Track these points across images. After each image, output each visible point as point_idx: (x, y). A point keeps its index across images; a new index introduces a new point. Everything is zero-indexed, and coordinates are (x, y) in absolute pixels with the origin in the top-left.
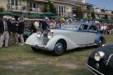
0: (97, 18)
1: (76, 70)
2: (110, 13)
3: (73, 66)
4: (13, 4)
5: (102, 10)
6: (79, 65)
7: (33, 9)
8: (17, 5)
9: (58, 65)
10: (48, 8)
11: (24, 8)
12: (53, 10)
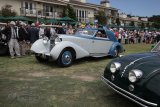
0: (122, 25)
1: (93, 83)
2: (137, 19)
3: (89, 79)
4: (27, 7)
5: (129, 16)
8: (31, 8)
9: (73, 77)
10: (67, 13)
11: (39, 12)
12: (72, 15)
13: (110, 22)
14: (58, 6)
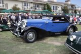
1: (60, 46)
3: (58, 44)
4: (25, 5)
6: (62, 43)
7: (37, 8)
8: (27, 6)
9: (49, 43)
10: (46, 8)
11: (32, 8)
12: (49, 9)
13: (70, 12)
14: (41, 4)
